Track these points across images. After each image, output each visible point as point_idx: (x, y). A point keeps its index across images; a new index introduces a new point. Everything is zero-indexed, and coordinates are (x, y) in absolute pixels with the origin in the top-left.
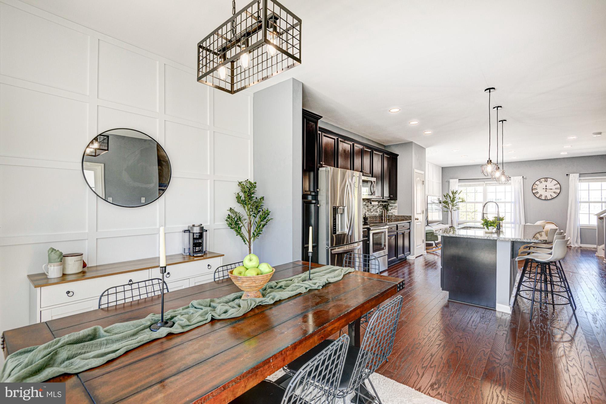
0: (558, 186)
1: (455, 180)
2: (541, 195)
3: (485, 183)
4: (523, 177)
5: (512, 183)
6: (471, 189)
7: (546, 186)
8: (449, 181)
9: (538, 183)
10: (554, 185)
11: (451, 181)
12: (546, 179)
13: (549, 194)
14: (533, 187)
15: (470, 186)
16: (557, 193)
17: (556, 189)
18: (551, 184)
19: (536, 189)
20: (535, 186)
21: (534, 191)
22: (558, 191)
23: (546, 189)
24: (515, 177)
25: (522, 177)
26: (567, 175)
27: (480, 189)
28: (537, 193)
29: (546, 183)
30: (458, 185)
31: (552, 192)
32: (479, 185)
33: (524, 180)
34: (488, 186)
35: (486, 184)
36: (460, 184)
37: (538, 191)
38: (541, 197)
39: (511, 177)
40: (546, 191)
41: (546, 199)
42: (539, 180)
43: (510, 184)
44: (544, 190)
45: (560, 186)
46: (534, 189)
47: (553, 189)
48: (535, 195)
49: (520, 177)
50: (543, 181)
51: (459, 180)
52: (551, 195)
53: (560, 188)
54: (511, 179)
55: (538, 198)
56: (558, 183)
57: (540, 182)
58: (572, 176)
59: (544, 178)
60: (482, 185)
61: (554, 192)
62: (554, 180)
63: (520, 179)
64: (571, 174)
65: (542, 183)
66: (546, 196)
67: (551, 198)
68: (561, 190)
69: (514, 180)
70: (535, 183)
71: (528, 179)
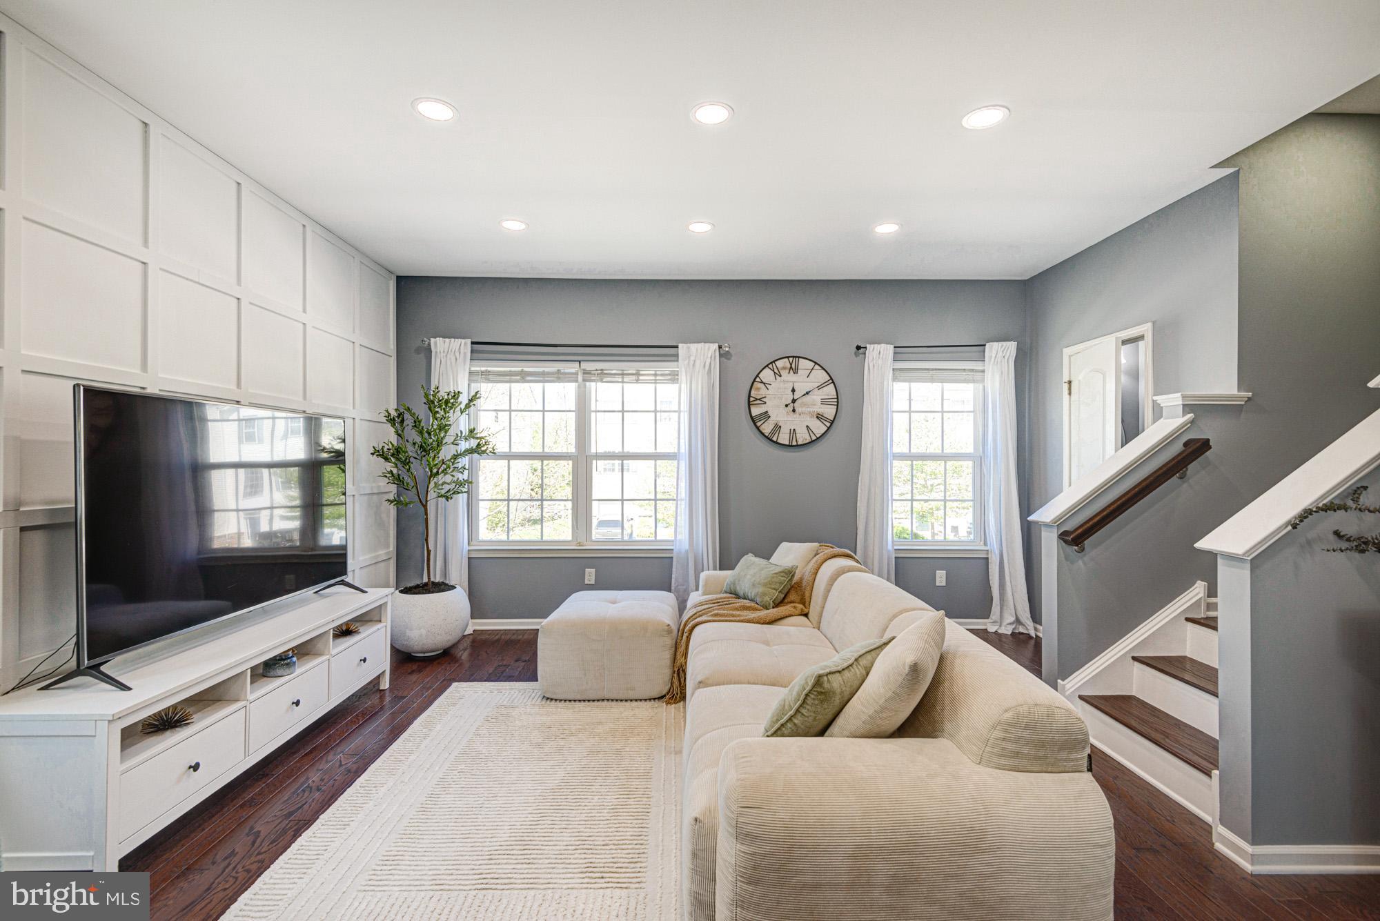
0: (830, 391)
1: (455, 343)
2: (777, 427)
3: (585, 365)
4: (720, 347)
5: (683, 377)
6: (526, 393)
7: (793, 390)
8: (429, 350)
9: (767, 375)
10: (819, 388)
11: (439, 345)
12: (793, 362)
13: (801, 425)
14: (753, 393)
15: (523, 377)
16: (827, 419)
17: (824, 402)
18: (808, 379)
19: (761, 401)
20: (758, 389)
21: (756, 411)
22: (830, 412)
23: (794, 401)
24: (693, 347)
25: (717, 345)
26: (858, 348)
27: (562, 394)
28: (766, 415)
29: (792, 377)
30: (471, 373)
31: (811, 414)
32: (559, 377)
34: (593, 384)
35: (585, 372)
36: (480, 367)
37: (767, 412)
38: (777, 435)
39: (680, 345)
40: (794, 411)
41: (794, 443)
42: (771, 363)
43: (674, 377)
44: (787, 406)
45: (835, 394)
46: (757, 399)
47: (815, 405)
48: (758, 428)
49: (709, 349)
50: (784, 368)
51: (473, 343)
52: (807, 426)
53: (836, 400)
54: (677, 355)
55: (767, 437)
56: (831, 379)
57: (776, 371)
58: (875, 354)
59: (788, 357)
60: (571, 378)
61: (817, 417)
62: (817, 367)
63: (709, 356)
64: (872, 346)
65: (780, 376)
66: (794, 430)
67: (808, 441)
68: (837, 405)
69: (689, 357)
70: (757, 376)
71: (733, 358)
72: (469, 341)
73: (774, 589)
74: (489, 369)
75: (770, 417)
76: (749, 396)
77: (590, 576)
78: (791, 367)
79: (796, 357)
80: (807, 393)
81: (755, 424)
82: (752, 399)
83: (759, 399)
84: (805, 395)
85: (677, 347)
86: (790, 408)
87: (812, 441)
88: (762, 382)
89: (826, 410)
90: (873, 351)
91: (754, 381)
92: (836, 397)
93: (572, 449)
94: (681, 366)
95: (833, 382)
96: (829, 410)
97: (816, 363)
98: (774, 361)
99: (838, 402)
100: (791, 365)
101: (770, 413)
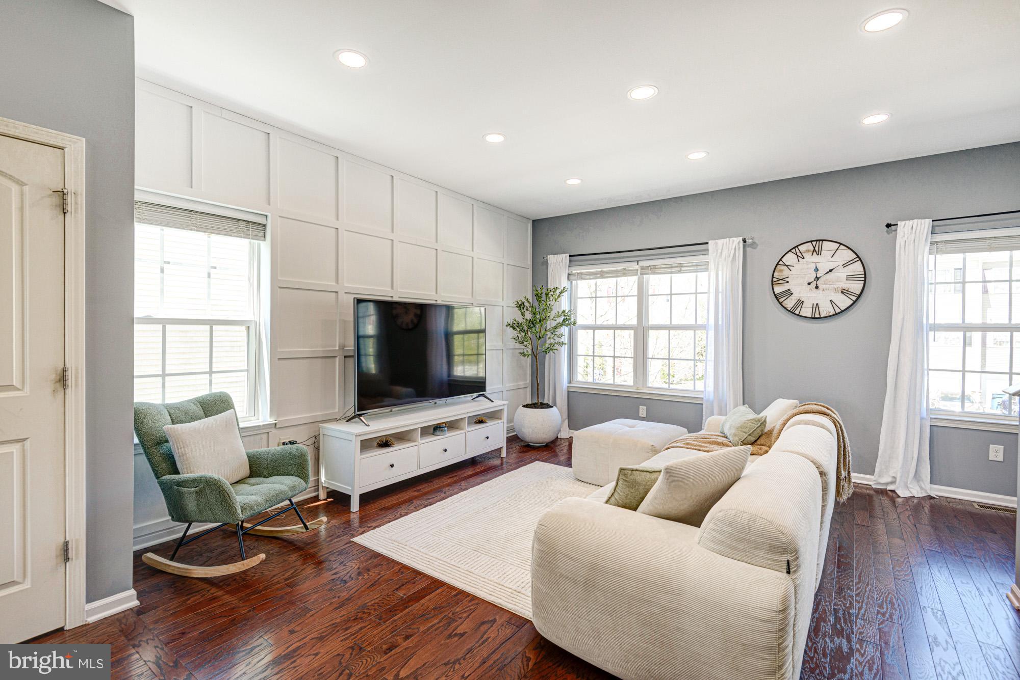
0: (857, 267)
1: (560, 257)
2: (800, 303)
3: (642, 264)
4: (744, 241)
5: (712, 266)
6: (606, 285)
7: (817, 270)
8: (547, 263)
9: (790, 259)
10: (845, 266)
11: (551, 259)
12: (817, 245)
13: (824, 300)
14: (776, 275)
15: (602, 275)
16: (852, 294)
17: (849, 278)
18: (833, 260)
19: (784, 281)
20: (781, 271)
21: (778, 289)
22: (857, 287)
23: (817, 278)
24: (720, 242)
25: (741, 239)
26: (888, 226)
27: (629, 284)
28: (789, 293)
29: (815, 258)
30: (569, 274)
31: (836, 290)
32: (625, 273)
33: (748, 249)
34: (648, 276)
35: (643, 268)
36: (574, 271)
37: (789, 290)
38: (799, 309)
39: (710, 242)
40: (817, 287)
41: (817, 316)
42: (794, 248)
43: (705, 267)
44: (809, 284)
45: (862, 269)
46: (780, 280)
47: (840, 281)
48: (781, 303)
49: (733, 241)
50: (808, 251)
51: (570, 256)
52: (831, 301)
53: (863, 276)
54: (708, 250)
55: (789, 311)
56: (858, 256)
57: (799, 254)
58: (907, 229)
59: (811, 242)
60: (633, 273)
61: (842, 292)
62: (842, 247)
63: (734, 247)
64: (904, 222)
65: (804, 258)
66: (817, 304)
67: (832, 314)
68: (865, 281)
69: (717, 251)
70: (781, 260)
71: (759, 247)
72: (568, 255)
73: (744, 432)
74: (582, 271)
75: (792, 294)
76: (773, 277)
77: (643, 411)
78: (814, 250)
79: (819, 240)
80: (831, 271)
81: (778, 300)
82: (775, 280)
83: (782, 279)
84: (828, 273)
85: (707, 243)
86: (813, 285)
87: (836, 314)
88: (785, 265)
89: (853, 285)
90: (904, 227)
91: (778, 264)
92: (863, 273)
93: (634, 322)
94: (711, 257)
95: (860, 260)
96: (855, 285)
97: (841, 244)
98: (797, 246)
99: (865, 277)
100: (814, 248)
101: (792, 291)
